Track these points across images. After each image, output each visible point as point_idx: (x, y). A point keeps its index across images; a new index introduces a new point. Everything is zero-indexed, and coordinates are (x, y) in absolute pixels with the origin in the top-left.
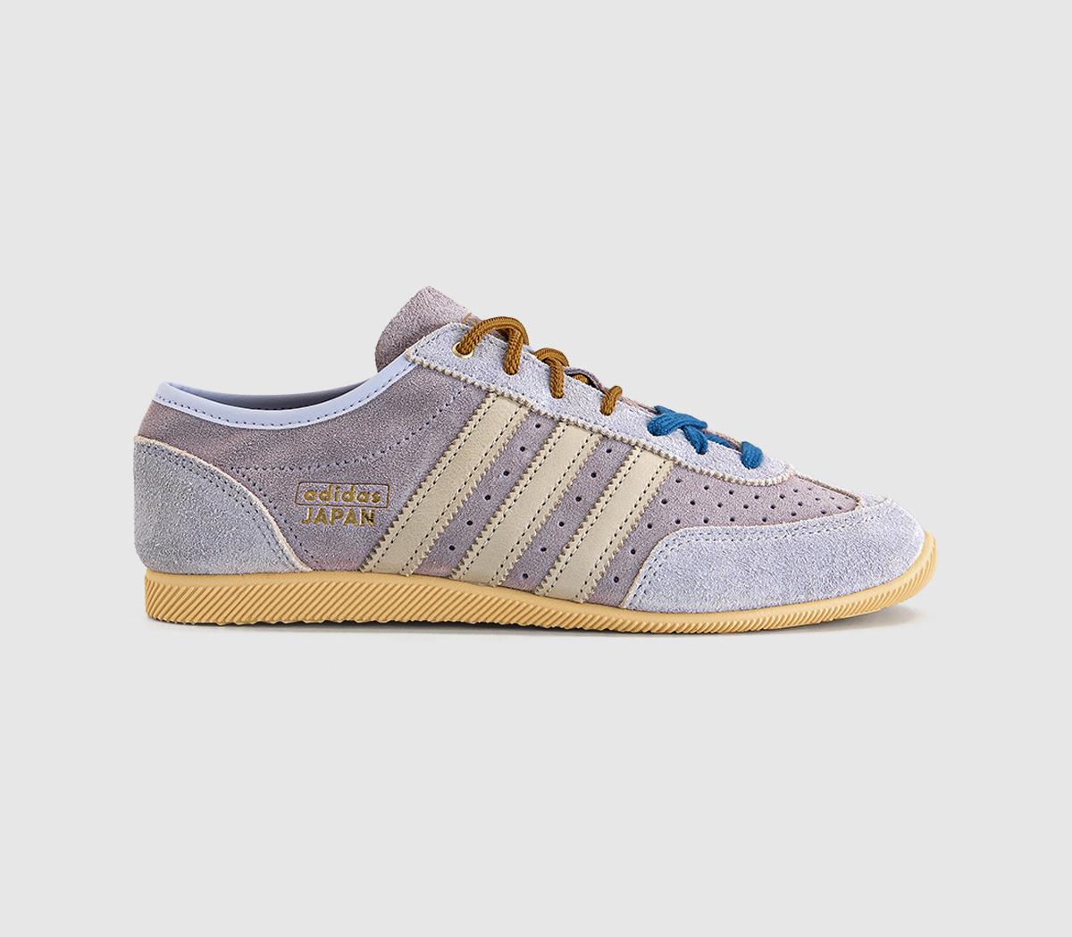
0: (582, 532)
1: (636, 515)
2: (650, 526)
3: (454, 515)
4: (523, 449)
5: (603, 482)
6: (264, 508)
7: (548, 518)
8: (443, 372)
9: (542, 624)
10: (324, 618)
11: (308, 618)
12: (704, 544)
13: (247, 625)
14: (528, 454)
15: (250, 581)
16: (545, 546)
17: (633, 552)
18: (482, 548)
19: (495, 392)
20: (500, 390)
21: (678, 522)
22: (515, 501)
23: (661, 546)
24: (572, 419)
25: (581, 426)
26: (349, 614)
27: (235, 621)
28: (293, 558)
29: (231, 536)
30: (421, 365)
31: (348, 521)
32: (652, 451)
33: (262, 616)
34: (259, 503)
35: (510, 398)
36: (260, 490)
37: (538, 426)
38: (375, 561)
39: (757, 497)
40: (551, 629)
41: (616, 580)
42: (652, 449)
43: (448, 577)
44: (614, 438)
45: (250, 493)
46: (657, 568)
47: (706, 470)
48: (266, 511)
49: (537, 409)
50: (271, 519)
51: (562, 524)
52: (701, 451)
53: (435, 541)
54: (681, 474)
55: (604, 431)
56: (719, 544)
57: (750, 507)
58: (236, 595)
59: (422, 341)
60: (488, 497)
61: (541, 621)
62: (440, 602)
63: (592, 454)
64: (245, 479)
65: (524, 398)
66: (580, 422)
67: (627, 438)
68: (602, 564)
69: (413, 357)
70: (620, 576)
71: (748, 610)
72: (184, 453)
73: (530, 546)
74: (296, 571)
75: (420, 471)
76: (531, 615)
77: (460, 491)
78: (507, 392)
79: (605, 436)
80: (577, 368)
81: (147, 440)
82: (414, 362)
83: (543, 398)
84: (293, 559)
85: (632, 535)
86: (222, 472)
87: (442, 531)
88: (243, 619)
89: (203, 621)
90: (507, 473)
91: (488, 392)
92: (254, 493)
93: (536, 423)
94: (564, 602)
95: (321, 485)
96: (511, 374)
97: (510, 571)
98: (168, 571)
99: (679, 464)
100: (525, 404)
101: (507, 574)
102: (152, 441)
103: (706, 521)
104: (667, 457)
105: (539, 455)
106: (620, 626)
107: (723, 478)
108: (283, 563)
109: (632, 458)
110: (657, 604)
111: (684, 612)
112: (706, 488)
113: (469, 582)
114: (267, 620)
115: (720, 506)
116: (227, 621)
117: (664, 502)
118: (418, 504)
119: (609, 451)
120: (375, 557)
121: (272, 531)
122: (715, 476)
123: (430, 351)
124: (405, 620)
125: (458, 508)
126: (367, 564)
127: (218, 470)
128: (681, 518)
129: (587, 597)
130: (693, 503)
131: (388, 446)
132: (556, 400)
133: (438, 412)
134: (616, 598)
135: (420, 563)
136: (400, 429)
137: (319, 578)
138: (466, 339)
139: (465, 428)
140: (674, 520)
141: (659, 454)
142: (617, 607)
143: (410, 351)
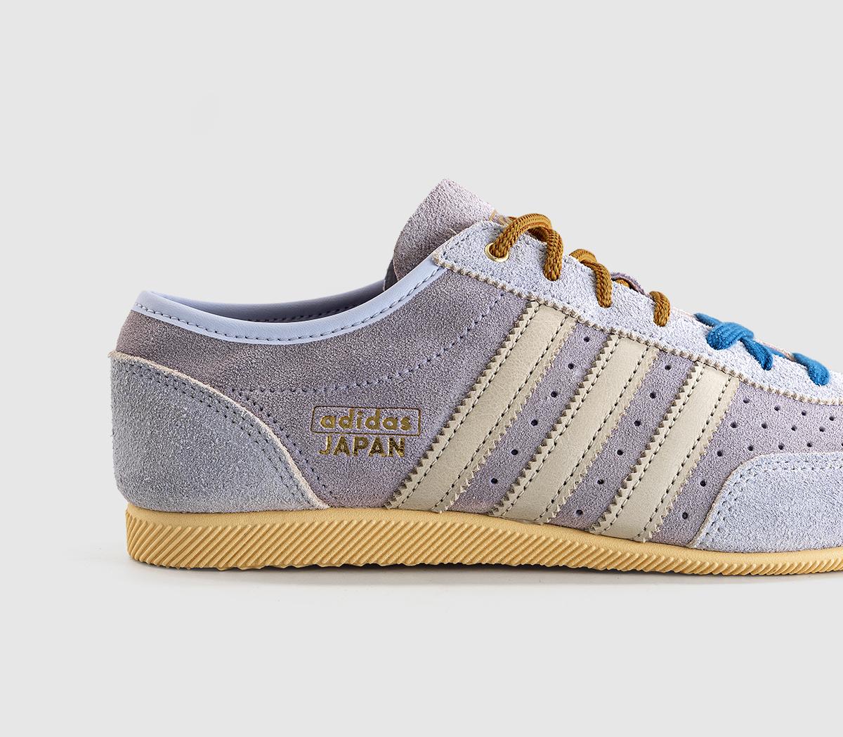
0: (645, 461)
1: (704, 442)
2: (720, 454)
3: (497, 443)
4: (571, 366)
5: (665, 405)
6: (275, 437)
7: (604, 445)
8: (477, 278)
9: (597, 566)
10: (344, 562)
11: (325, 561)
12: (783, 473)
13: (252, 569)
14: (577, 373)
15: (259, 520)
16: (602, 477)
17: (703, 484)
18: (530, 480)
19: (538, 300)
20: (543, 299)
21: (751, 448)
22: (566, 426)
23: (735, 477)
24: (625, 331)
25: (635, 339)
26: (373, 556)
27: (239, 565)
28: (310, 494)
29: (237, 469)
30: (452, 269)
31: (374, 451)
32: (715, 367)
33: (272, 560)
34: (269, 431)
35: (555, 307)
36: (269, 416)
37: (587, 340)
38: (403, 497)
39: (832, 419)
40: (606, 571)
41: (685, 516)
42: (715, 365)
43: (487, 514)
44: (673, 353)
45: (258, 420)
46: (733, 502)
47: (775, 388)
48: (277, 440)
49: (586, 320)
50: (284, 449)
51: (620, 453)
52: (767, 366)
53: (476, 474)
54: (748, 393)
55: (663, 344)
56: (799, 473)
57: (827, 430)
58: (241, 536)
59: (451, 242)
60: (535, 423)
61: (596, 563)
62: (478, 542)
63: (649, 371)
64: (249, 402)
65: (570, 307)
66: (635, 335)
67: (687, 353)
68: (669, 498)
69: (442, 261)
70: (690, 512)
71: (831, 547)
72: (176, 373)
73: (586, 478)
74: (310, 508)
75: (455, 393)
76: (583, 557)
77: (503, 415)
78: (551, 301)
79: (663, 351)
80: (616, 272)
81: (130, 357)
82: (443, 266)
83: (590, 307)
84: (310, 496)
85: (701, 464)
86: (222, 395)
87: (484, 461)
88: (249, 564)
89: (202, 566)
90: (554, 394)
91: (528, 301)
92: (261, 419)
93: (584, 337)
94: (623, 542)
95: (340, 409)
96: (553, 280)
97: (562, 507)
98: (159, 509)
99: (745, 382)
100: (572, 314)
101: (558, 510)
102: (136, 359)
103: (781, 447)
104: (732, 373)
105: (591, 373)
106: (688, 568)
107: (794, 397)
108: (298, 501)
109: (695, 376)
110: (732, 543)
111: (762, 552)
112: (777, 409)
113: (512, 519)
114: (277, 564)
115: (793, 429)
116: (231, 565)
117: (734, 426)
118: (455, 431)
119: (668, 368)
120: (405, 492)
121: (286, 463)
122: (785, 395)
123: (461, 253)
124: (437, 563)
125: (502, 435)
126: (395, 500)
127: (218, 392)
128: (755, 444)
129: (651, 536)
130: (764, 426)
131: (417, 363)
132: (603, 309)
133: (473, 324)
134: (686, 536)
135: (457, 498)
136: (430, 345)
137: (337, 516)
138: (501, 241)
139: (507, 343)
140: (747, 447)
141: (723, 370)
142: (685, 547)
143: (438, 253)
